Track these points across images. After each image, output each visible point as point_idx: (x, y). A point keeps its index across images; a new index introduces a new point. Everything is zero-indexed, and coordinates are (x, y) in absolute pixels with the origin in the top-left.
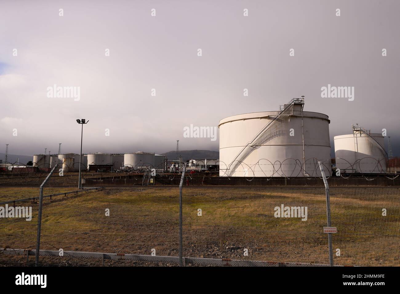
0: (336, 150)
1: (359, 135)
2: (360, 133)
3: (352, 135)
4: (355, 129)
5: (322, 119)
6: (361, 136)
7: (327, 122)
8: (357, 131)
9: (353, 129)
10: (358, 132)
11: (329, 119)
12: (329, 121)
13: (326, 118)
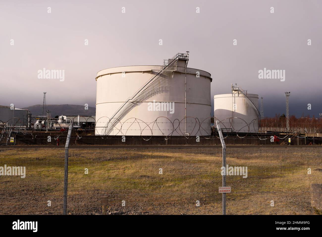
0: (215, 109)
1: (237, 95)
2: (238, 93)
3: (231, 95)
4: (234, 89)
5: (205, 77)
6: (238, 96)
7: (209, 80)
8: (235, 90)
9: (232, 89)
10: (236, 92)
11: (211, 77)
12: (211, 80)
13: (209, 76)
